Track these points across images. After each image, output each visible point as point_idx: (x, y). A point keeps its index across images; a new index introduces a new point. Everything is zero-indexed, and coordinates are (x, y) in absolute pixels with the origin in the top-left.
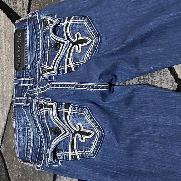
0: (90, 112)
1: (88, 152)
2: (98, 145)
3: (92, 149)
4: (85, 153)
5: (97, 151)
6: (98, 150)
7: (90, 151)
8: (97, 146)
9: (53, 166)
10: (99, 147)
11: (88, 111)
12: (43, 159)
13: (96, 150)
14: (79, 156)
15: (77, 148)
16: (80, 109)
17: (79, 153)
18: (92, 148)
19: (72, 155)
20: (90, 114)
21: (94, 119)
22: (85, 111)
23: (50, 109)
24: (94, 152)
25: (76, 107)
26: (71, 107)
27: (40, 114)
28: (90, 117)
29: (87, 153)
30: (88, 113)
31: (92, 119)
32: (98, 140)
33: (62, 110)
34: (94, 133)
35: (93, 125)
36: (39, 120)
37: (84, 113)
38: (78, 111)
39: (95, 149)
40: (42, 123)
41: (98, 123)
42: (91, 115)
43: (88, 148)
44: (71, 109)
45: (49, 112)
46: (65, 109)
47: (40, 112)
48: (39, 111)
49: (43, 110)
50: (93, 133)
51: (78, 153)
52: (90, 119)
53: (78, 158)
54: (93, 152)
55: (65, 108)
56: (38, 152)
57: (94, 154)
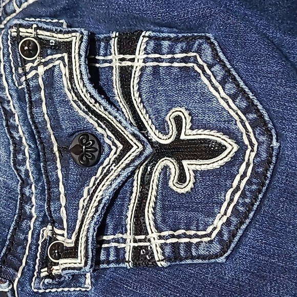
0: (221, 54)
1: (200, 233)
2: (244, 204)
3: (219, 222)
4: (187, 240)
5: (240, 232)
6: (244, 227)
7: (210, 229)
8: (241, 209)
9: (60, 290)
10: (251, 215)
11: (214, 49)
12: (24, 264)
13: (232, 228)
14: (163, 254)
15: (155, 221)
16: (179, 45)
17: (163, 241)
18: (219, 216)
19: (136, 245)
20: (221, 61)
21: (238, 85)
22: (199, 51)
23: (62, 59)
24: (226, 237)
25: (164, 39)
26: (142, 43)
27: (24, 86)
28: (221, 74)
29: (195, 241)
30: (214, 59)
31: (228, 86)
32: (249, 183)
33: (111, 61)
34: (236, 147)
35: (233, 109)
36: (24, 111)
37: (196, 61)
38: (170, 56)
39: (228, 223)
40: (34, 122)
41: (256, 102)
42: (224, 66)
43: (201, 217)
44: (142, 53)
45: (56, 70)
46: (122, 56)
47: (26, 74)
48: (20, 71)
49: (36, 68)
50: (231, 147)
51: (160, 237)
52: (223, 83)
53: (157, 259)
54: (220, 234)
55: (120, 53)
56: (9, 236)
57: (225, 246)
